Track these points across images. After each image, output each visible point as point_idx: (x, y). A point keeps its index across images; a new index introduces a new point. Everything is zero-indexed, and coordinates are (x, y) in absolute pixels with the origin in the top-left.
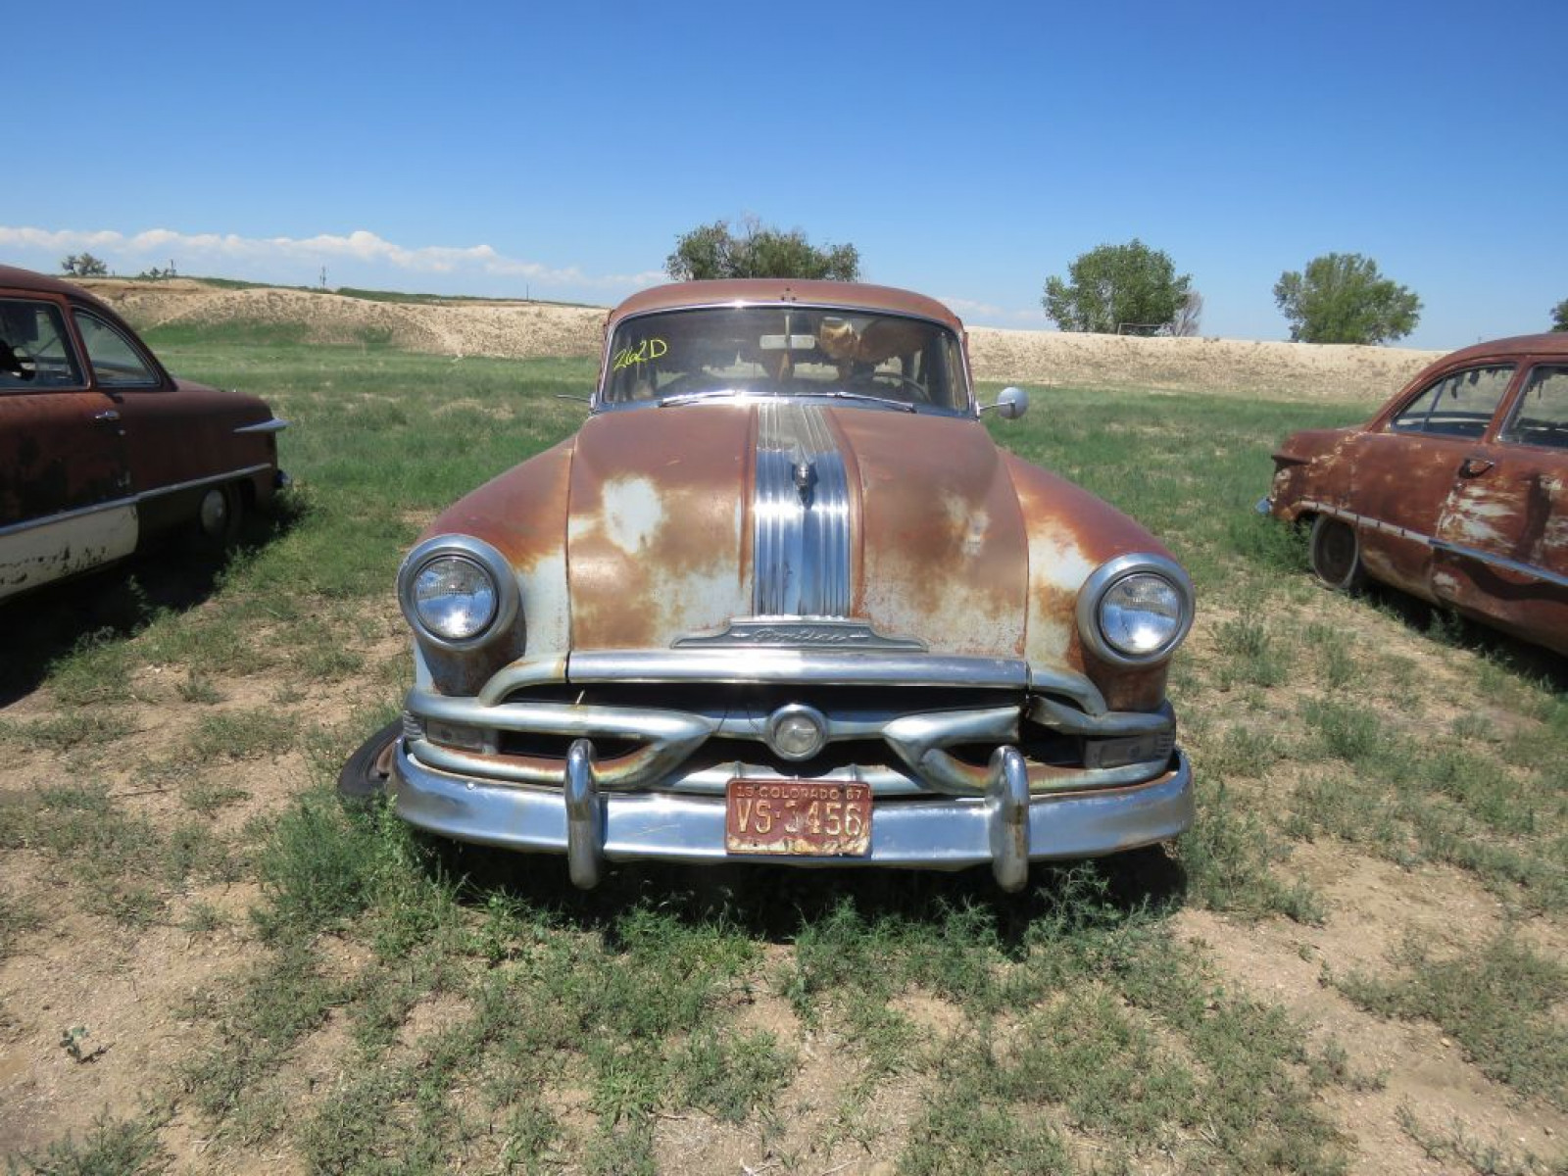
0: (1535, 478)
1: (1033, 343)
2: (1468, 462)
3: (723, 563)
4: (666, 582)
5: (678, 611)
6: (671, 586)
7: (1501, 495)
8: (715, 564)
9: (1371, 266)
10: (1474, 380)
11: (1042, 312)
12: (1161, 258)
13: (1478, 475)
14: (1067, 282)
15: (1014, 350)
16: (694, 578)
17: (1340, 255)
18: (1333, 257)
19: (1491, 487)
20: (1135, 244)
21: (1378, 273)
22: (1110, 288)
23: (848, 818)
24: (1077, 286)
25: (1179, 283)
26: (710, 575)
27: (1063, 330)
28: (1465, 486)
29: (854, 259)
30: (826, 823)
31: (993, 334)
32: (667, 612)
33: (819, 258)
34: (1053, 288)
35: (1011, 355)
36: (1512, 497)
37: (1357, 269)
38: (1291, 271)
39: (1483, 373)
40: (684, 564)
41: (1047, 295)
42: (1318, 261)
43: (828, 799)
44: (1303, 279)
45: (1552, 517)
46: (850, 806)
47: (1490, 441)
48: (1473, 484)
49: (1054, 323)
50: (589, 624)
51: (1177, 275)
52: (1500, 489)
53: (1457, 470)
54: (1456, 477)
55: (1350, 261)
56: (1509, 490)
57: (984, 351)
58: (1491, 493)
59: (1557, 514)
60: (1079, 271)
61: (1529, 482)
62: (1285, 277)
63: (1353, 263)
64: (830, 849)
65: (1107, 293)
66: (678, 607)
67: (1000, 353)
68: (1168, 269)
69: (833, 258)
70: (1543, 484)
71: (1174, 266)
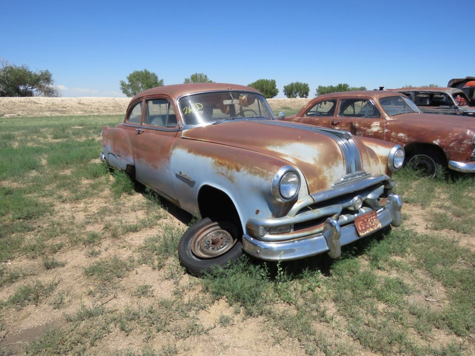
0: (351, 124)
1: (127, 101)
2: (334, 122)
3: (339, 162)
4: (327, 170)
5: (331, 177)
6: (328, 171)
7: (344, 128)
8: (337, 163)
9: (206, 76)
10: (325, 104)
11: (121, 91)
12: (154, 75)
13: (337, 124)
14: (127, 82)
15: (121, 104)
16: (334, 167)
17: (198, 73)
18: (196, 74)
19: (341, 127)
20: (145, 70)
21: (208, 78)
22: (140, 84)
23: (375, 220)
24: (130, 83)
25: (160, 82)
26: (337, 166)
27: (128, 97)
28: (334, 127)
29: (50, 76)
30: (372, 223)
31: (113, 99)
32: (329, 178)
33: (35, 75)
34: (123, 84)
35: (121, 106)
36: (347, 128)
37: (203, 77)
38: (187, 78)
39: (327, 102)
40: (330, 164)
41: (121, 86)
42: (193, 75)
43: (371, 217)
44: (190, 80)
45: (357, 132)
46: (374, 217)
47: (336, 117)
48: (336, 126)
49: (125, 95)
50: (312, 186)
51: (159, 79)
52: (343, 127)
53: (331, 124)
54: (331, 125)
55: (201, 75)
56: (346, 127)
57: (111, 105)
58: (341, 128)
59: (358, 131)
60: (130, 79)
61: (350, 125)
62: (186, 80)
63: (202, 76)
64: (376, 228)
65: (140, 85)
66: (331, 176)
67: (117, 105)
68: (156, 78)
69: (41, 75)
70: (353, 125)
71: (158, 77)
